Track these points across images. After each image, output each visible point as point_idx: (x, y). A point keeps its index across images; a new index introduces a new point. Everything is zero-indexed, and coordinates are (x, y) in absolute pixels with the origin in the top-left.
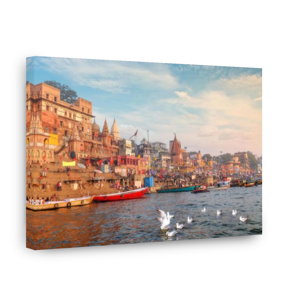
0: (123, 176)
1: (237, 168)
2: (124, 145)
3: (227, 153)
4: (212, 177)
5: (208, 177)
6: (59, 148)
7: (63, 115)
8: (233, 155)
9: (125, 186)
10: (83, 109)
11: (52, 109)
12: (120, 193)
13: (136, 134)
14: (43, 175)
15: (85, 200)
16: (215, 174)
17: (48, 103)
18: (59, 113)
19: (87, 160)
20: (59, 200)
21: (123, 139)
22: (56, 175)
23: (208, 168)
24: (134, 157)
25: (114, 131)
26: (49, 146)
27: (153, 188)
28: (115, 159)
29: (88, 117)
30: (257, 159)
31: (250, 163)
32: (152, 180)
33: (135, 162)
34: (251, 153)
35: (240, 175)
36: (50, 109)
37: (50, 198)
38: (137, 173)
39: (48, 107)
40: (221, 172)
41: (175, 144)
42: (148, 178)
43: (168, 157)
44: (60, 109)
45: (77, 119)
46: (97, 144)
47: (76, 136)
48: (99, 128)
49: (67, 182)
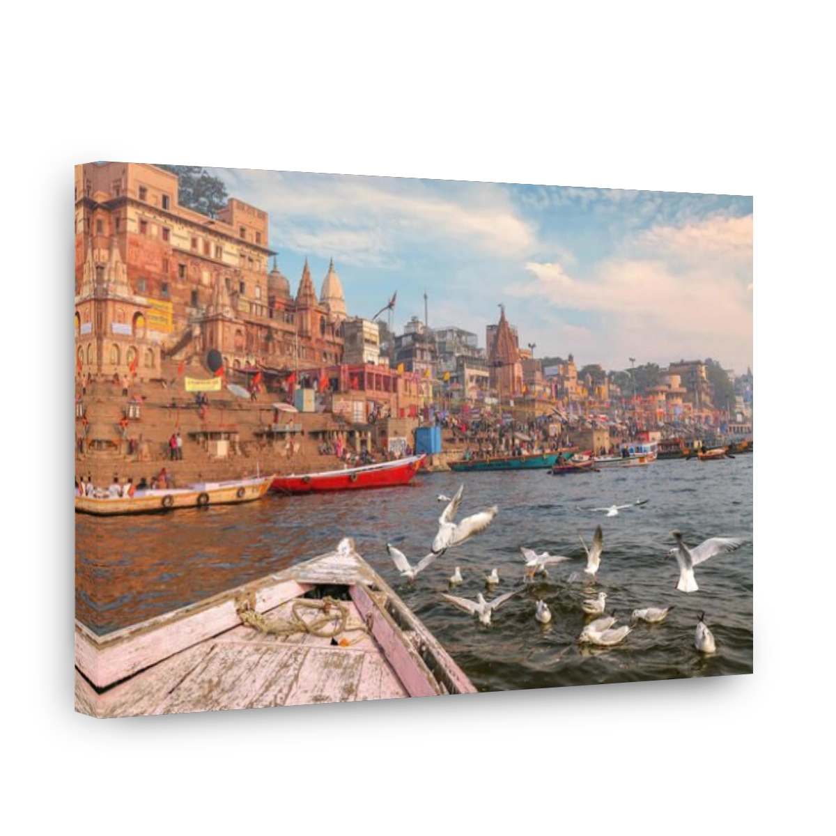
0: (355, 421)
1: (676, 405)
2: (359, 334)
3: (649, 364)
4: (607, 430)
5: (596, 430)
6: (176, 340)
7: (186, 246)
8: (665, 369)
9: (362, 449)
10: (243, 230)
11: (154, 230)
12: (346, 471)
13: (391, 306)
14: (131, 414)
15: (249, 487)
16: (615, 421)
17: (143, 213)
18: (174, 242)
19: (255, 374)
20: (175, 487)
21: (357, 317)
22: (167, 415)
23: (594, 403)
24: (387, 368)
25: (330, 295)
26: (148, 333)
27: (439, 458)
28: (333, 374)
29: (258, 255)
30: (733, 381)
31: (713, 393)
32: (437, 436)
33: (389, 384)
34: (718, 363)
35: (685, 426)
36: (151, 228)
37: (149, 481)
38: (394, 414)
39: (143, 223)
40: (631, 416)
41: (501, 335)
42: (426, 429)
43: (483, 370)
44: (176, 229)
45: (226, 259)
46: (281, 330)
47: (223, 306)
48: (289, 286)
49: (197, 436)
